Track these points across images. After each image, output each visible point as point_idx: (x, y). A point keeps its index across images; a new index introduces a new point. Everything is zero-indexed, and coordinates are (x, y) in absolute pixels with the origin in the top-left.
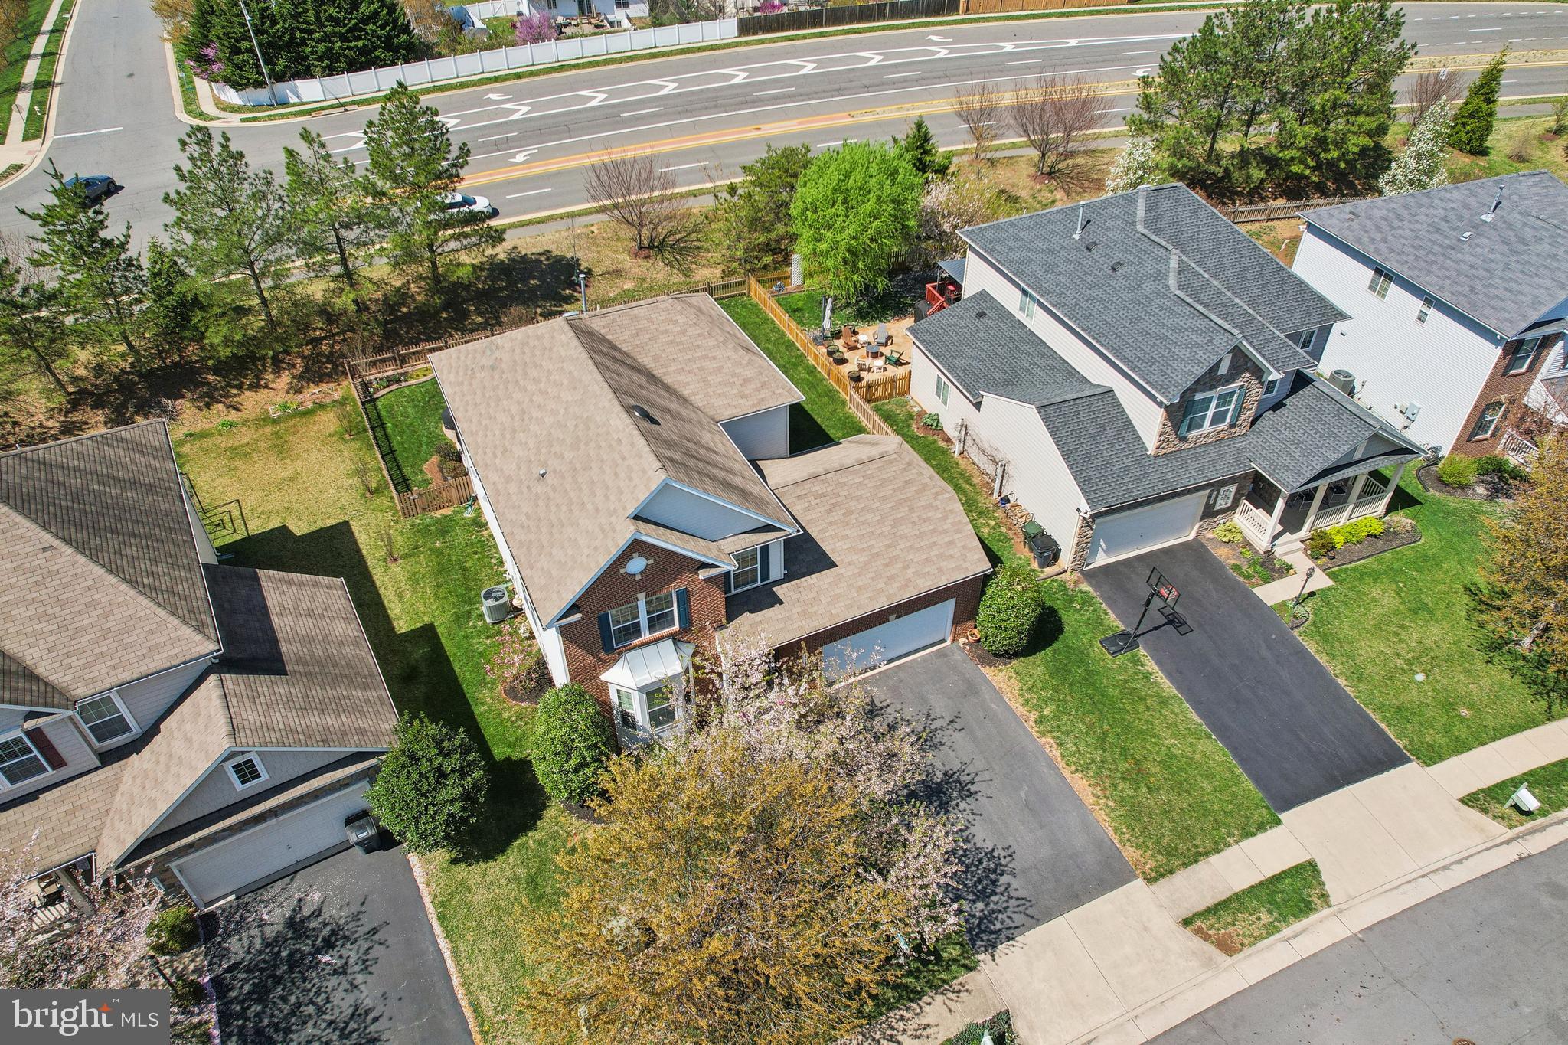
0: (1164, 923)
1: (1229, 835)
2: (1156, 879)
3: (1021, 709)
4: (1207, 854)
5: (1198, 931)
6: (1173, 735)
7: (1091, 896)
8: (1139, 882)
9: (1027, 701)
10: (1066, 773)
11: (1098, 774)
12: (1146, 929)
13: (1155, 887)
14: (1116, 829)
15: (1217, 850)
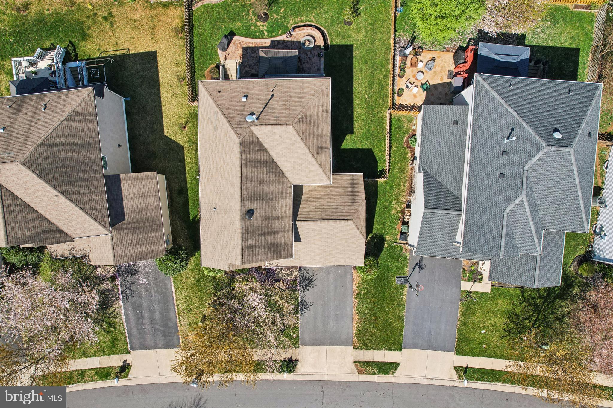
0: (350, 360)
1: (384, 348)
2: (356, 349)
3: (355, 288)
4: (374, 349)
5: (356, 366)
6: (393, 316)
7: (337, 345)
8: (352, 347)
9: (359, 286)
10: (354, 312)
11: (362, 317)
12: (344, 358)
13: (355, 350)
14: (356, 333)
15: (378, 349)
